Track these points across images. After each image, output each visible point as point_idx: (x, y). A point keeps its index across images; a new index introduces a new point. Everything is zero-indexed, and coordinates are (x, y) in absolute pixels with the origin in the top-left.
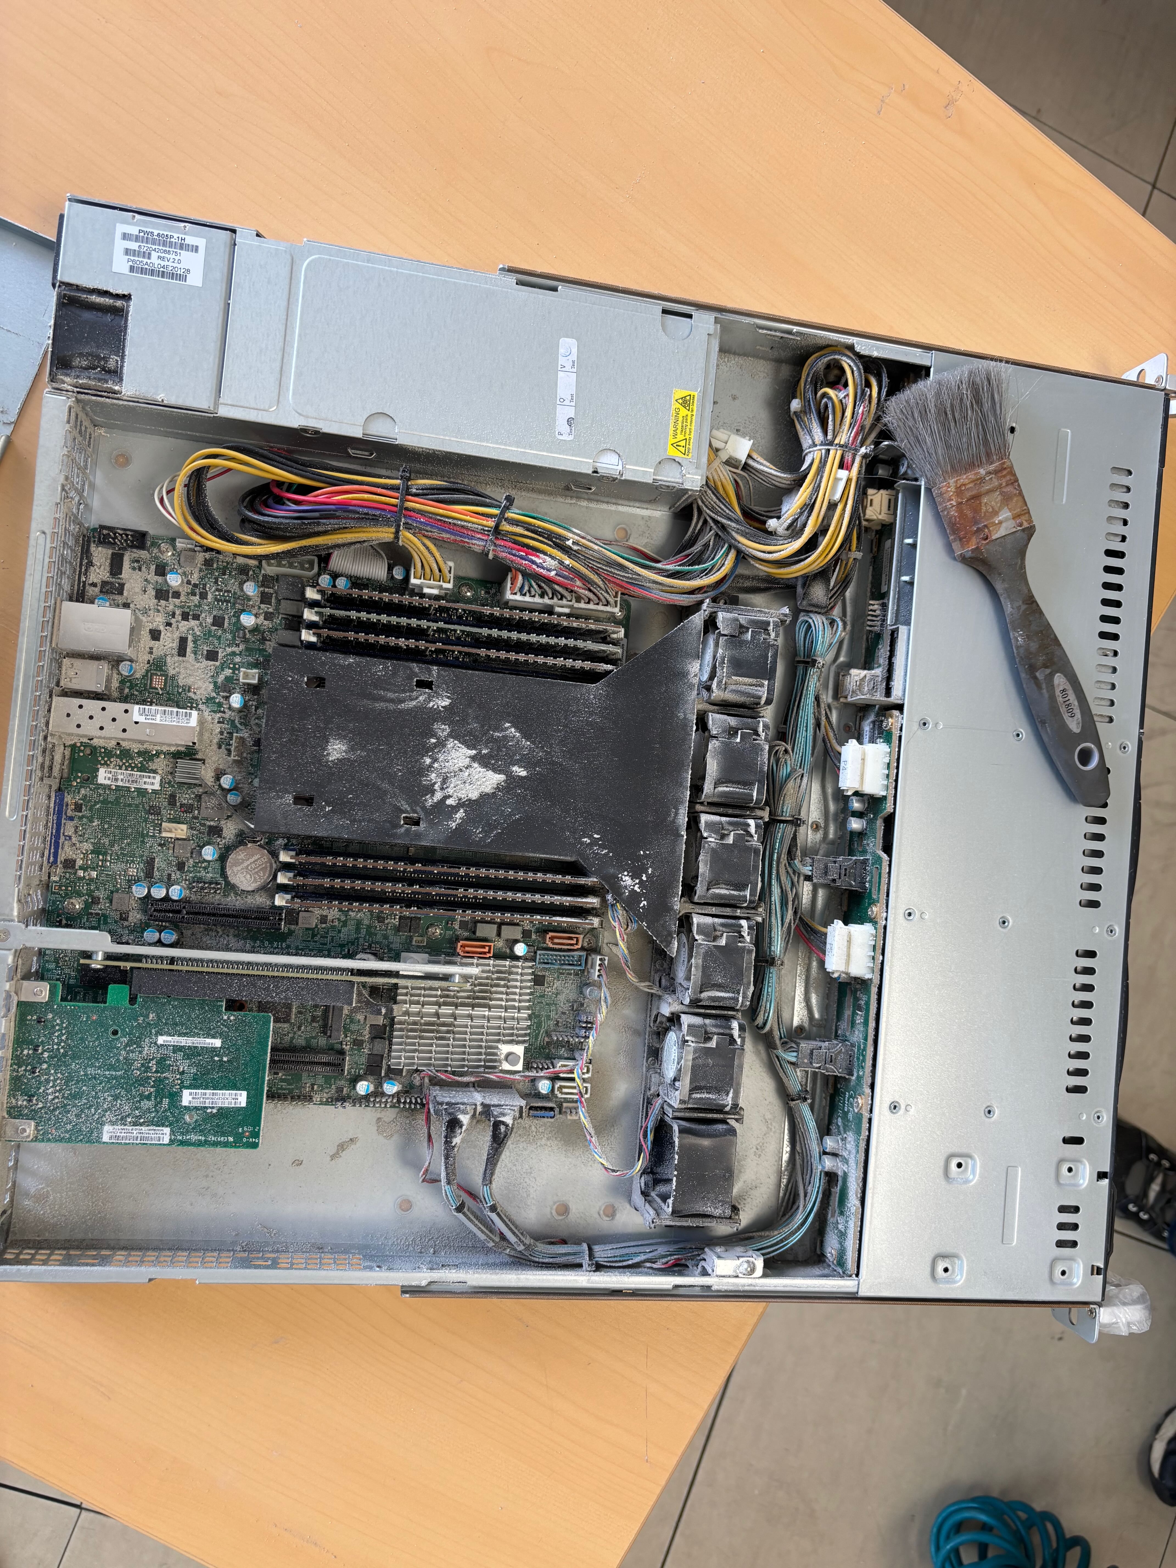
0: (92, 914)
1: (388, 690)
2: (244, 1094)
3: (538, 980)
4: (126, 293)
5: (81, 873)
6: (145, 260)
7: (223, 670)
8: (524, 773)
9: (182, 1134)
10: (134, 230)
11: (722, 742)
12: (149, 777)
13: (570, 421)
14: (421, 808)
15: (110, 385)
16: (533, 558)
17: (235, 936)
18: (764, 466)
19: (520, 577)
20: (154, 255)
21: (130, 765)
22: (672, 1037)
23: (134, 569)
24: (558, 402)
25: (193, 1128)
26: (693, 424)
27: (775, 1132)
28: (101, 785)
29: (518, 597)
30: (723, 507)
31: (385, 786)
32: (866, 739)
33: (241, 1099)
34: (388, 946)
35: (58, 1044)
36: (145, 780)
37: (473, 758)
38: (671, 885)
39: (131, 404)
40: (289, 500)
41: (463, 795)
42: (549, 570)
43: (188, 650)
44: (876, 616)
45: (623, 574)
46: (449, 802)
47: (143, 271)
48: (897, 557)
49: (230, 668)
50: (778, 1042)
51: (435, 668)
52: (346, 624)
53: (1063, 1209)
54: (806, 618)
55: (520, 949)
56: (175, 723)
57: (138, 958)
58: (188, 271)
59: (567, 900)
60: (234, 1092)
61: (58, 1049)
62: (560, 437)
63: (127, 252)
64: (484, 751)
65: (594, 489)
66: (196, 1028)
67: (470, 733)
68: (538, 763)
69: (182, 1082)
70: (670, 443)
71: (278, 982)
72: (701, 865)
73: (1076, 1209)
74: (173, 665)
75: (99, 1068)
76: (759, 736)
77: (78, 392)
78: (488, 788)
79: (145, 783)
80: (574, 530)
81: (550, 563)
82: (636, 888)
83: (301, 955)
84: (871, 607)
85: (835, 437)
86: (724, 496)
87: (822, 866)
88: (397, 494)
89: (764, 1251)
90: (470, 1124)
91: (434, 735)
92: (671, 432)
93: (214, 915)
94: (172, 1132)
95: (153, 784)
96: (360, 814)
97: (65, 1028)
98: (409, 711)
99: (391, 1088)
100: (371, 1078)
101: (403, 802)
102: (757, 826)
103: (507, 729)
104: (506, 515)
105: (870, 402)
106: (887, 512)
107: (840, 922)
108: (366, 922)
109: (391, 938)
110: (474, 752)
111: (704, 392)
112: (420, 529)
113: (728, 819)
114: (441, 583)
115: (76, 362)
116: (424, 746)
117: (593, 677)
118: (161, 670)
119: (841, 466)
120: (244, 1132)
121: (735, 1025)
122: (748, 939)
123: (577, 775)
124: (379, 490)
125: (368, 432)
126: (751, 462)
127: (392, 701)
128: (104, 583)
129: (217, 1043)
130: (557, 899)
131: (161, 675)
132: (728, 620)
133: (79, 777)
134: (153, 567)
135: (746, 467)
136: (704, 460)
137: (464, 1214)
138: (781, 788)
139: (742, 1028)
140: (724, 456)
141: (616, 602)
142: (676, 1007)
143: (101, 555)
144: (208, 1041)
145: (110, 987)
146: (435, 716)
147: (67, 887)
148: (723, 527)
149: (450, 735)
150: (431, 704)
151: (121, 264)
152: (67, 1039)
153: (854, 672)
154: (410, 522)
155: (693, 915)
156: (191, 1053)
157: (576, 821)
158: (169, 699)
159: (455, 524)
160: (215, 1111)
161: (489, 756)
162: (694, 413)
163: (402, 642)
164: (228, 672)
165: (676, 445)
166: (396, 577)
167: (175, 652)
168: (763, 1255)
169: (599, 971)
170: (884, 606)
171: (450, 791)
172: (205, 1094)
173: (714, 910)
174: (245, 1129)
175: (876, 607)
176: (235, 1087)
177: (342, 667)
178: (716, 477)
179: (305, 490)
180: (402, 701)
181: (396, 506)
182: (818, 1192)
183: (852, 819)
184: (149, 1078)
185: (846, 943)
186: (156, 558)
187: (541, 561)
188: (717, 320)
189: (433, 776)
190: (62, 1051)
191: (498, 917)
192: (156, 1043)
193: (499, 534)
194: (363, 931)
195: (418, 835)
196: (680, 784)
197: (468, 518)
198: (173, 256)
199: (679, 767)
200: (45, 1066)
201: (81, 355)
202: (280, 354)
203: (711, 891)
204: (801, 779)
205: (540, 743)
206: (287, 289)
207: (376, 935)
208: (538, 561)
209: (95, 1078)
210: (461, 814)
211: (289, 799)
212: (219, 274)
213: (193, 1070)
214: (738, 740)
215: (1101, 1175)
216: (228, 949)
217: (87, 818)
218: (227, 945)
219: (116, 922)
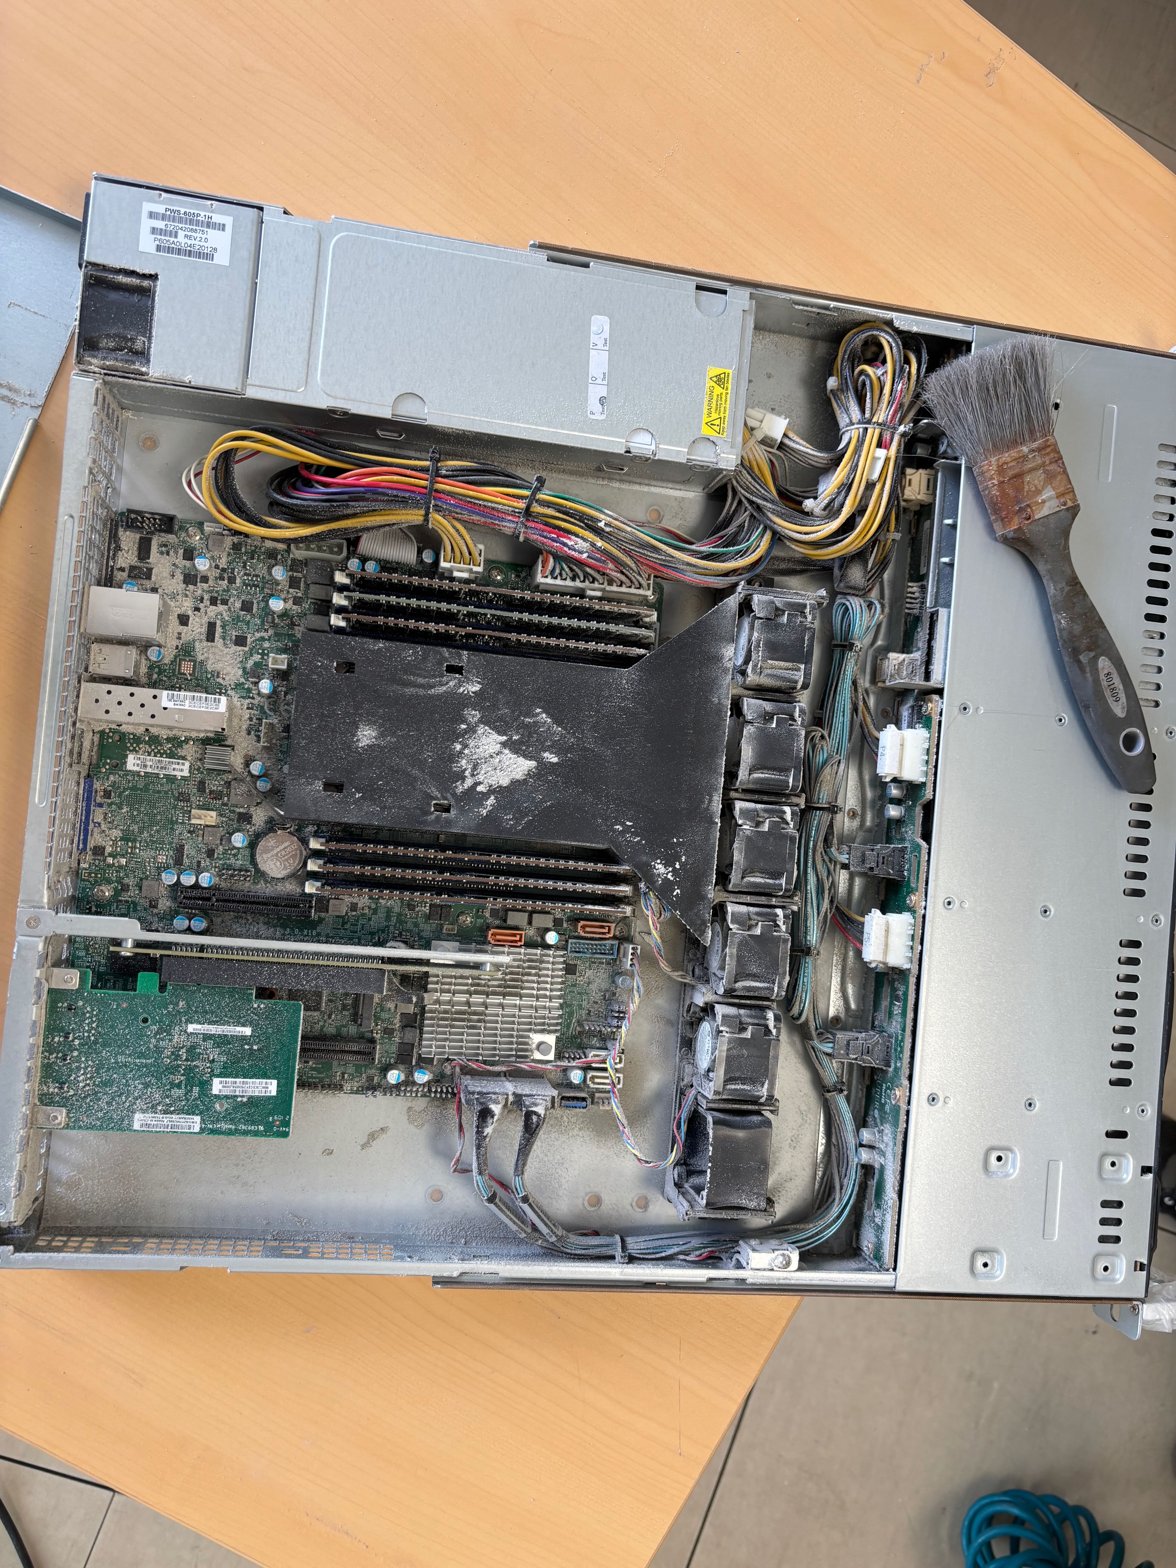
0: (121, 901)
1: (418, 675)
2: (275, 1082)
3: (570, 969)
4: (153, 273)
5: (110, 860)
6: (172, 239)
7: (252, 656)
8: (555, 760)
9: (213, 1122)
10: (160, 209)
11: (757, 728)
12: (178, 764)
13: (602, 401)
14: (452, 795)
15: (137, 366)
16: (565, 540)
17: (265, 923)
18: (800, 445)
19: (551, 560)
20: (181, 234)
21: (159, 752)
22: (706, 1027)
23: (162, 553)
24: (590, 381)
25: (223, 1117)
26: (728, 402)
27: (810, 1124)
28: (130, 771)
29: (549, 581)
30: (758, 487)
31: (415, 772)
32: (905, 724)
33: (271, 1087)
34: (419, 934)
35: (89, 1031)
36: (174, 766)
37: (504, 744)
38: (705, 874)
39: (159, 385)
40: (318, 482)
41: (493, 781)
42: (581, 553)
43: (217, 635)
44: (915, 599)
45: (657, 556)
46: (480, 788)
47: (169, 250)
48: (937, 537)
49: (258, 653)
50: (814, 1033)
51: (465, 652)
52: (375, 609)
53: (1105, 1204)
54: (843, 601)
55: (552, 938)
56: (203, 709)
57: (168, 945)
58: (215, 249)
59: (599, 888)
60: (264, 1081)
61: (89, 1036)
62: (592, 417)
63: (154, 230)
64: (515, 738)
65: (626, 469)
66: (226, 1016)
67: (501, 719)
68: (570, 749)
69: (212, 1071)
70: (704, 422)
71: (308, 970)
72: (736, 853)
73: (1119, 1204)
74: (202, 650)
75: (130, 1055)
76: (795, 721)
77: (105, 374)
78: (519, 775)
79: (174, 769)
80: (606, 511)
81: (581, 545)
82: (670, 876)
83: (331, 943)
84: (910, 590)
85: (872, 415)
86: (760, 476)
87: (859, 854)
88: (427, 476)
89: (799, 1244)
90: (502, 1114)
91: (464, 721)
92: (705, 411)
93: (244, 902)
94: (203, 1121)
95: (182, 770)
96: (390, 801)
97: (96, 1015)
98: (439, 697)
99: (422, 1077)
100: (402, 1067)
101: (433, 789)
102: (793, 813)
103: (538, 714)
104: (537, 497)
105: (909, 379)
106: (926, 492)
107: (878, 911)
108: (397, 909)
109: (421, 925)
110: (505, 738)
111: (739, 370)
112: (450, 512)
113: (763, 806)
114: (471, 566)
115: (103, 343)
116: (454, 732)
117: (625, 661)
118: (190, 655)
119: (879, 445)
120: (274, 1121)
121: (770, 1015)
122: (783, 928)
123: (609, 762)
124: (409, 472)
125: (397, 413)
126: (787, 441)
127: (422, 686)
128: (132, 568)
129: (247, 1031)
130: (589, 887)
131: (190, 661)
132: (764, 602)
133: (108, 764)
134: (181, 552)
135: (782, 446)
136: (739, 439)
137: (496, 1204)
138: (817, 775)
139: (777, 1019)
140: (759, 436)
141: (649, 585)
142: (710, 997)
143: (129, 540)
144: (238, 1029)
145: (140, 974)
146: (465, 701)
147: (96, 874)
148: (759, 508)
149: (481, 721)
150: (461, 690)
151: (147, 243)
152: (98, 1026)
153: (892, 655)
154: (440, 504)
155: (728, 904)
156: (221, 1041)
157: (608, 808)
158: (198, 685)
159: (485, 506)
160: (245, 1100)
161: (520, 742)
162: (729, 391)
163: (432, 627)
164: (257, 658)
165: (710, 424)
166: (426, 560)
167: (203, 637)
168: (799, 1248)
169: (631, 960)
170: (924, 589)
171: (481, 778)
172: (236, 1082)
173: (748, 899)
174: (276, 1118)
175: (915, 589)
176: (265, 1076)
177: (372, 652)
178: (751, 457)
179: (334, 472)
180: (432, 687)
181: (426, 488)
182: (854, 1185)
183: (890, 806)
184: (179, 1066)
185: (883, 933)
186: (184, 542)
187: (572, 543)
188: (752, 296)
189: (464, 762)
190: (92, 1038)
191: (529, 905)
192: (185, 1031)
193: (530, 515)
194: (394, 919)
195: (448, 822)
196: (715, 771)
197: (499, 500)
198: (200, 235)
199: (713, 753)
200: (76, 1053)
201: (108, 336)
202: (308, 333)
203: (745, 880)
204: (838, 766)
205: (571, 728)
206: (315, 267)
207: (406, 923)
208: (570, 543)
209: (125, 1066)
210: (491, 801)
211: (319, 785)
212: (246, 253)
213: (224, 1059)
214: (774, 725)
215: (1146, 1170)
216: (257, 936)
217: (116, 804)
218: (257, 933)
219: (145, 909)
